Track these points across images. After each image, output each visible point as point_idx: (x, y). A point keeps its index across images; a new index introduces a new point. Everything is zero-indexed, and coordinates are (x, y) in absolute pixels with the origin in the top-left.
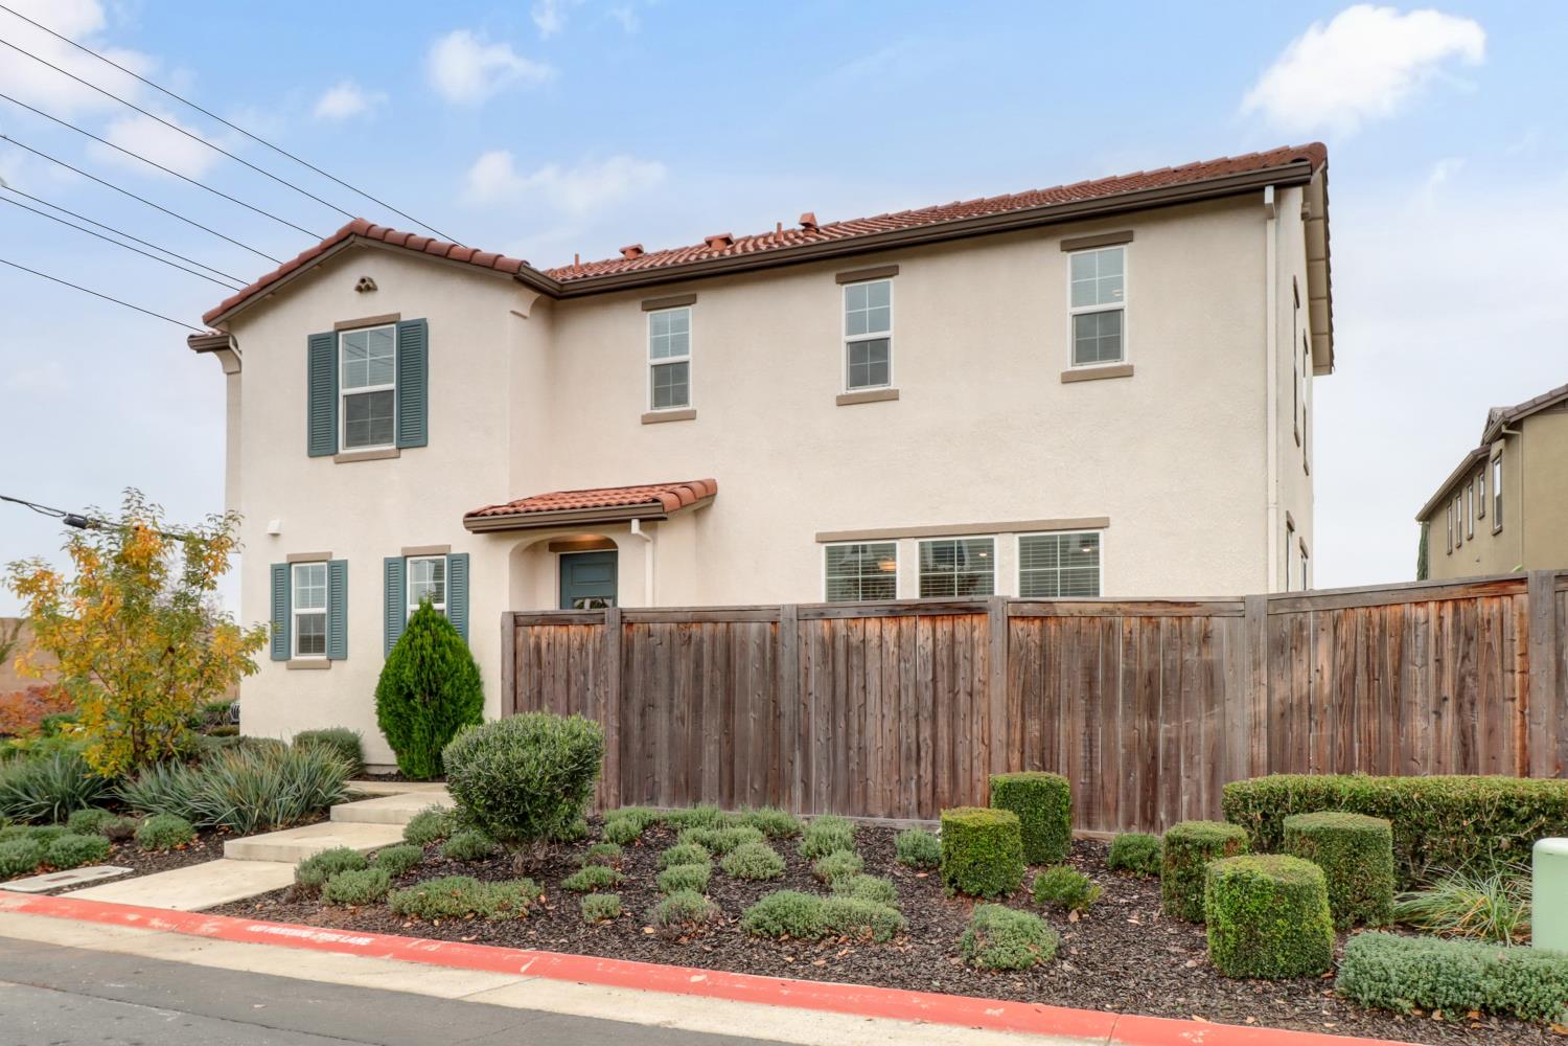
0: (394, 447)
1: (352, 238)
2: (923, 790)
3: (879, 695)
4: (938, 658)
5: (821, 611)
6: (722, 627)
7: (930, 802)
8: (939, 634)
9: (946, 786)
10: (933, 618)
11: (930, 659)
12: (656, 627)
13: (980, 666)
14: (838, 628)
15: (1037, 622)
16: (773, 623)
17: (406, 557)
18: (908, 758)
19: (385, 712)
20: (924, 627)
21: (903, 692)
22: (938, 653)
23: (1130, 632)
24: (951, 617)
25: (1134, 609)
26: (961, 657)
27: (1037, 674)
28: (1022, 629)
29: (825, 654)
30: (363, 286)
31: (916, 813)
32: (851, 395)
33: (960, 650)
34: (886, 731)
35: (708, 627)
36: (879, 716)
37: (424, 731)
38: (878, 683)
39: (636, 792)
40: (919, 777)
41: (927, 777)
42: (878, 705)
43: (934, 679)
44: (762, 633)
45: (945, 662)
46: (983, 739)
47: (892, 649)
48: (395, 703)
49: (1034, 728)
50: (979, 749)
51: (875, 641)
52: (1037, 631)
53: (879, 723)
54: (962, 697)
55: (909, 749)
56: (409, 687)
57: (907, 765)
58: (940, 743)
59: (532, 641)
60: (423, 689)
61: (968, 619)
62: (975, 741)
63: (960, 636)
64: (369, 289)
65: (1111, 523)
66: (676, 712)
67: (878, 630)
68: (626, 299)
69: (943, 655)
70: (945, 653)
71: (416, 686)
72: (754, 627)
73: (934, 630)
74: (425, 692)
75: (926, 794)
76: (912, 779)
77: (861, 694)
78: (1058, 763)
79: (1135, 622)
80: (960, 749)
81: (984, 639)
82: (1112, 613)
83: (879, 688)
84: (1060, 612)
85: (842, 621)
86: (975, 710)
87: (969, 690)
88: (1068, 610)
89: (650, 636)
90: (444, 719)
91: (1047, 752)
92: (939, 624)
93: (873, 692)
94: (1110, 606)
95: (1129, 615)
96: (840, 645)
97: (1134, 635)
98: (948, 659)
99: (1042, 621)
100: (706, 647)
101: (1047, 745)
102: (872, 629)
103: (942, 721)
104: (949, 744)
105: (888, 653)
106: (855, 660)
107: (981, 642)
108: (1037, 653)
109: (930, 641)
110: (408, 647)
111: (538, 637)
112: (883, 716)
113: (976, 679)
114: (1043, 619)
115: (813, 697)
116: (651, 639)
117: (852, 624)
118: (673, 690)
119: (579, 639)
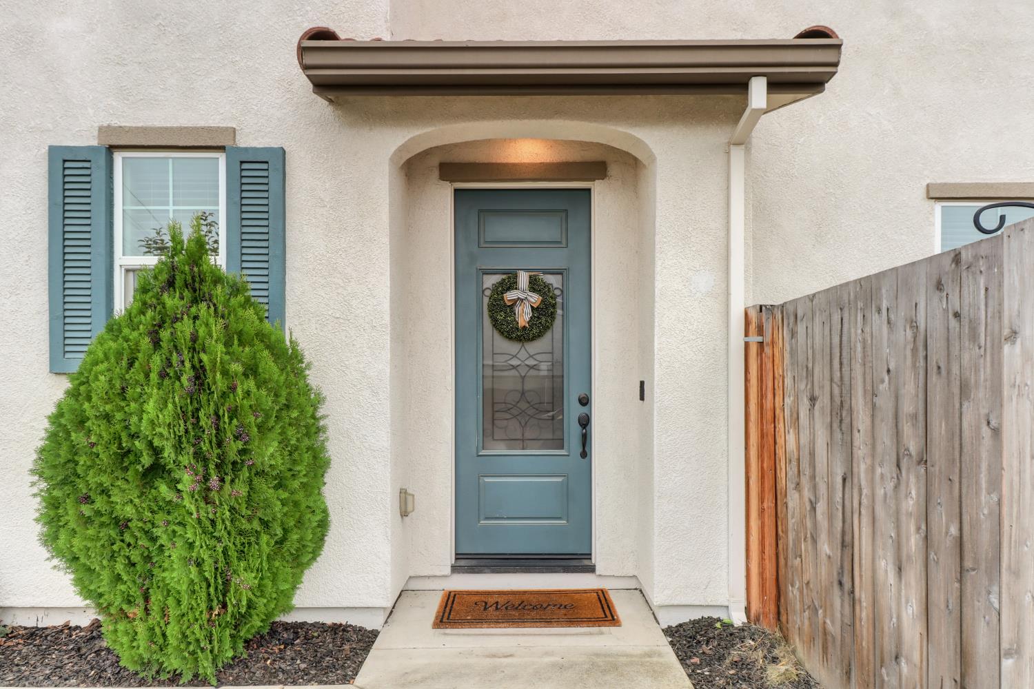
17: (111, 149)
19: (71, 517)
37: (199, 564)
48: (105, 492)
56: (156, 452)
60: (198, 455)
71: (178, 448)
74: (205, 460)
90: (256, 525)
110: (146, 343)
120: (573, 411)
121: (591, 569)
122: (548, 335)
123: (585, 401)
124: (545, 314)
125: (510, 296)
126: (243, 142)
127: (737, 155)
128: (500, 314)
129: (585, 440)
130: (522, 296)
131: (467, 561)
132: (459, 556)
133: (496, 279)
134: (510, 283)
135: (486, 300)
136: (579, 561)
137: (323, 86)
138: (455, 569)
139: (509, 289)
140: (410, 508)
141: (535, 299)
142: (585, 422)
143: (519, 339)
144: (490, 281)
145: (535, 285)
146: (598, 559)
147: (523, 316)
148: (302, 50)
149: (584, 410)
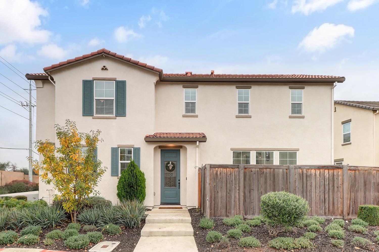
0: (115, 116)
1: (103, 54)
2: (326, 210)
3: (315, 187)
4: (330, 179)
5: (300, 167)
6: (272, 170)
7: (328, 212)
8: (330, 173)
9: (332, 208)
10: (328, 169)
11: (328, 179)
12: (253, 170)
13: (340, 181)
14: (304, 171)
15: (354, 171)
16: (286, 169)
18: (322, 202)
20: (326, 171)
21: (321, 186)
22: (330, 177)
23: (374, 174)
24: (333, 169)
25: (375, 169)
26: (336, 179)
27: (354, 183)
28: (350, 173)
29: (300, 177)
30: (104, 68)
31: (324, 215)
32: (239, 116)
33: (335, 177)
34: (317, 196)
35: (268, 170)
36: (315, 192)
38: (315, 184)
39: (248, 212)
40: (325, 207)
41: (327, 207)
42: (315, 190)
43: (329, 184)
44: (283, 172)
45: (332, 180)
46: (341, 197)
47: (318, 176)
49: (353, 194)
50: (340, 200)
51: (314, 174)
52: (354, 173)
53: (315, 194)
54: (336, 188)
55: (322, 200)
57: (322, 203)
58: (330, 198)
59: (215, 172)
61: (337, 170)
62: (339, 198)
63: (335, 174)
64: (106, 69)
65: (300, 150)
66: (260, 191)
67: (314, 172)
68: (178, 84)
69: (331, 178)
70: (331, 177)
72: (281, 170)
73: (329, 172)
75: (327, 210)
76: (323, 207)
77: (310, 187)
78: (358, 203)
79: (375, 172)
80: (335, 200)
81: (341, 175)
82: (371, 169)
83: (315, 186)
84: (359, 169)
85: (305, 169)
86: (339, 191)
87: (337, 186)
88: (361, 168)
89: (251, 172)
91: (356, 200)
92: (330, 171)
93: (313, 186)
94: (370, 168)
95: (374, 170)
96: (305, 175)
97: (375, 175)
98: (332, 179)
99: (355, 171)
100: (268, 175)
101: (356, 199)
102: (313, 172)
103: (331, 193)
104: (332, 199)
105: (317, 177)
106: (308, 179)
107: (340, 175)
108: (354, 178)
109: (328, 175)
111: (217, 171)
112: (316, 192)
113: (339, 184)
114: (355, 170)
115: (297, 187)
116: (252, 172)
117: (308, 170)
118: (259, 185)
119: (230, 172)
120: (178, 182)
121: (180, 205)
122: (174, 170)
123: (179, 180)
124: (174, 168)
125: (169, 165)
126: (135, 147)
127: (197, 148)
128: (167, 168)
129: (179, 186)
130: (170, 165)
131: (162, 204)
132: (161, 203)
133: (167, 162)
134: (169, 163)
135: (165, 165)
136: (179, 204)
137: (146, 142)
138: (161, 204)
139: (169, 164)
140: (155, 194)
141: (172, 165)
142: (179, 183)
143: (170, 171)
144: (166, 163)
145: (172, 164)
146: (181, 203)
147: (171, 168)
148: (145, 139)
149: (179, 182)
